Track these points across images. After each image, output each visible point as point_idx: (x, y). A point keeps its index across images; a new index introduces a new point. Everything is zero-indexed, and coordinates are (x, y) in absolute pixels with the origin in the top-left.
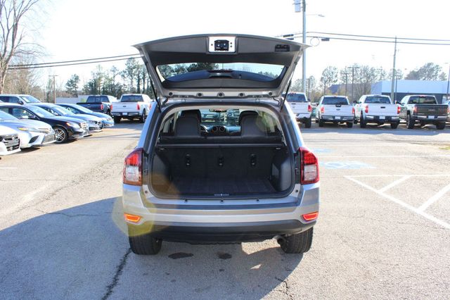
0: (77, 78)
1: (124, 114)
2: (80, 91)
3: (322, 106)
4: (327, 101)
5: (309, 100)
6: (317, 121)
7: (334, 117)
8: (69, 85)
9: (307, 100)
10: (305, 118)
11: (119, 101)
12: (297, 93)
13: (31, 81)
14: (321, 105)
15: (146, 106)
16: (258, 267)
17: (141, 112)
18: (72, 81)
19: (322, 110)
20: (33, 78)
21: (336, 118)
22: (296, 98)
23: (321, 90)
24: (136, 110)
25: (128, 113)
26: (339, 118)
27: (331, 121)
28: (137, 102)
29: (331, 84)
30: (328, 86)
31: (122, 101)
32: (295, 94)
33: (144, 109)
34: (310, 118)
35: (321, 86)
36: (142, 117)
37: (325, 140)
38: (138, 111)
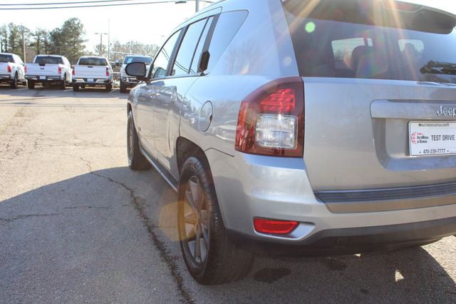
15: (18, 68)
17: (13, 75)
24: (6, 72)
28: (6, 62)
36: (14, 81)
38: (9, 73)
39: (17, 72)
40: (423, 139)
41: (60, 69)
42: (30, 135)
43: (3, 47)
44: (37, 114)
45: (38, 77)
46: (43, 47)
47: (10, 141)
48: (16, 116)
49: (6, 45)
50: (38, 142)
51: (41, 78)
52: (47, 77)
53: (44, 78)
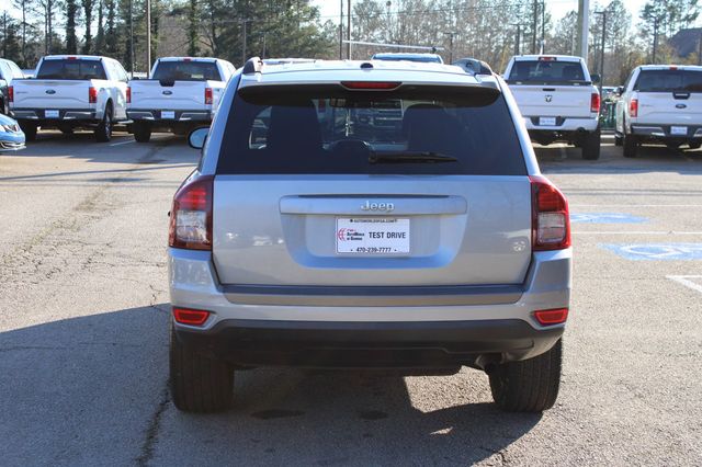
1: (49, 114)
3: (635, 95)
4: (649, 82)
5: (596, 79)
6: (618, 141)
7: (667, 128)
9: (588, 79)
10: (581, 130)
11: (33, 74)
12: (561, 58)
14: (631, 95)
15: (116, 91)
16: (445, 431)
17: (100, 108)
19: (634, 106)
21: (675, 131)
22: (558, 74)
23: (645, 45)
24: (84, 102)
25: (63, 112)
26: (683, 131)
27: (659, 139)
28: (88, 78)
29: (677, 26)
30: (668, 31)
31: (39, 77)
32: (555, 61)
33: (110, 102)
34: (597, 132)
35: (644, 33)
36: (103, 122)
37: (637, 192)
38: (91, 106)
39: (110, 101)
40: (356, 236)
41: (208, 93)
42: (86, 247)
43: (105, 20)
44: (122, 205)
45: (157, 113)
46: (204, 17)
47: (47, 255)
48: (77, 209)
49: (111, 16)
50: (95, 259)
51: (165, 115)
52: (178, 113)
53: (171, 115)
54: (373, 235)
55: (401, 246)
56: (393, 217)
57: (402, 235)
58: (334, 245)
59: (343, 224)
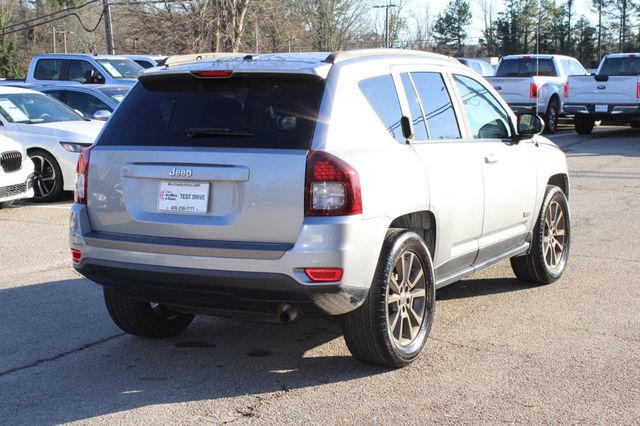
0: (463, 11)
2: (472, 47)
8: (441, 31)
13: (345, 20)
18: (449, 19)
20: (350, 13)
24: (526, 97)
33: (555, 96)
38: (532, 100)
40: (172, 197)
45: (591, 107)
51: (598, 109)
52: (611, 107)
54: (184, 196)
55: (201, 207)
56: (198, 182)
57: (202, 197)
58: (156, 203)
59: (164, 186)
